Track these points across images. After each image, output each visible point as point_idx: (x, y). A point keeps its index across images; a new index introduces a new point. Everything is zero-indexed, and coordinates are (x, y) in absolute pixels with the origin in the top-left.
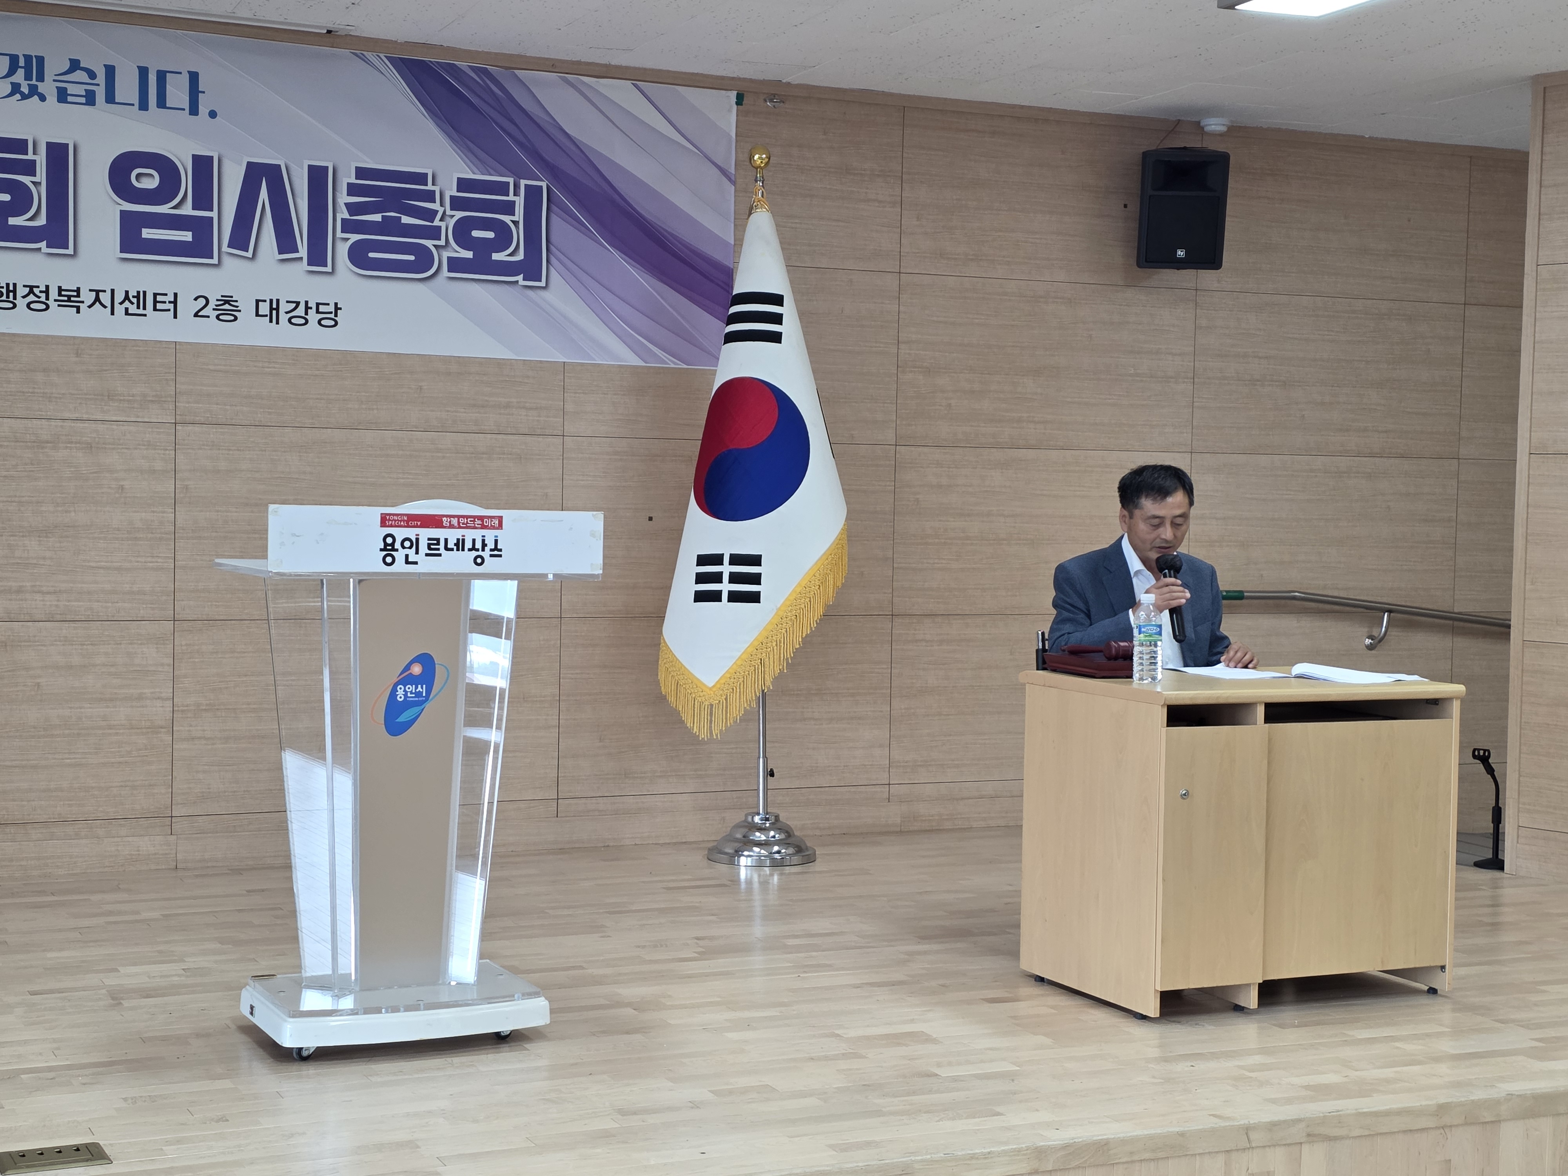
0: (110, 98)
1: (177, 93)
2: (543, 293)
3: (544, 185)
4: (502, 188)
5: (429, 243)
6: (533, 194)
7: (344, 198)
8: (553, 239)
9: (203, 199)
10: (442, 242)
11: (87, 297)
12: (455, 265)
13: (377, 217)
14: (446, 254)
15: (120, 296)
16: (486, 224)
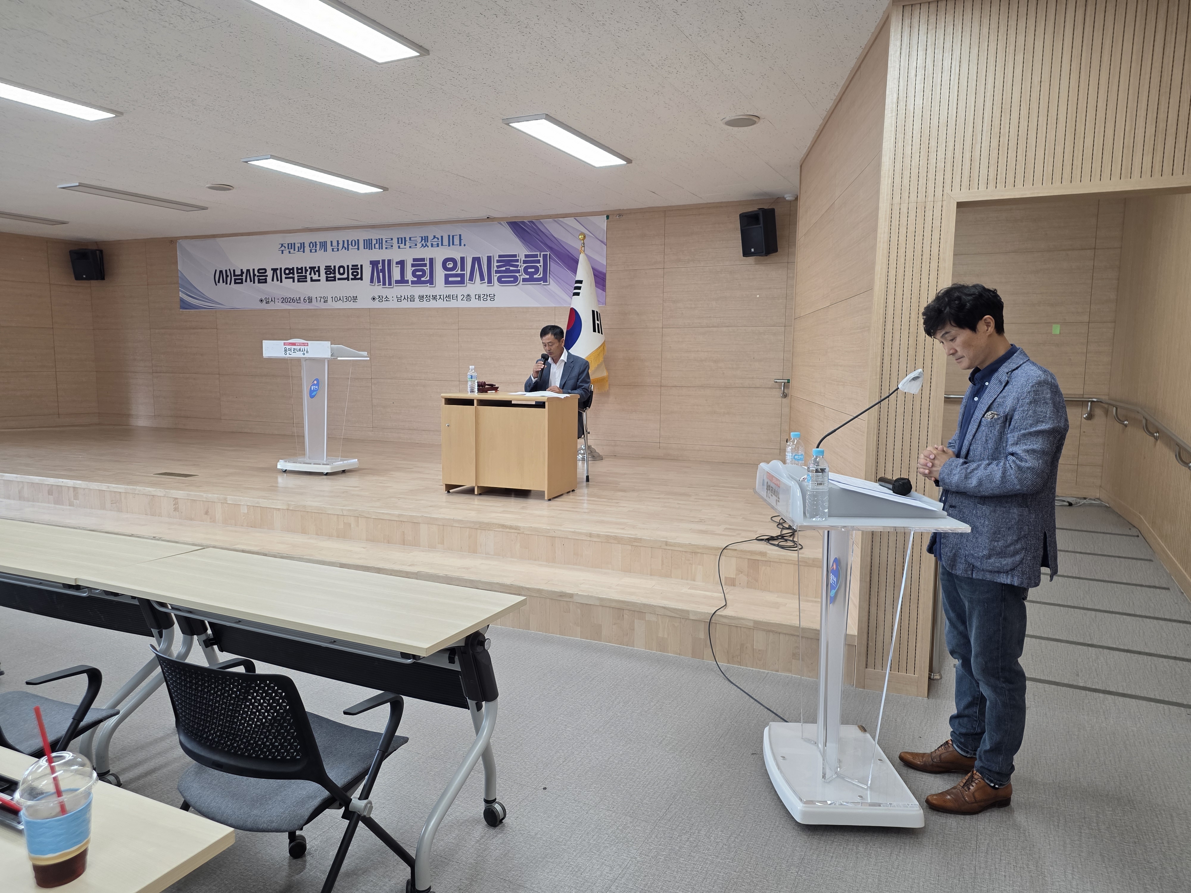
0: (442, 245)
1: (457, 241)
2: (548, 286)
3: (548, 253)
4: (536, 256)
5: (517, 274)
6: (545, 256)
7: (496, 264)
8: (551, 270)
9: (463, 269)
10: (521, 274)
11: (438, 297)
12: (524, 280)
13: (504, 269)
14: (522, 277)
15: (445, 297)
16: (532, 267)
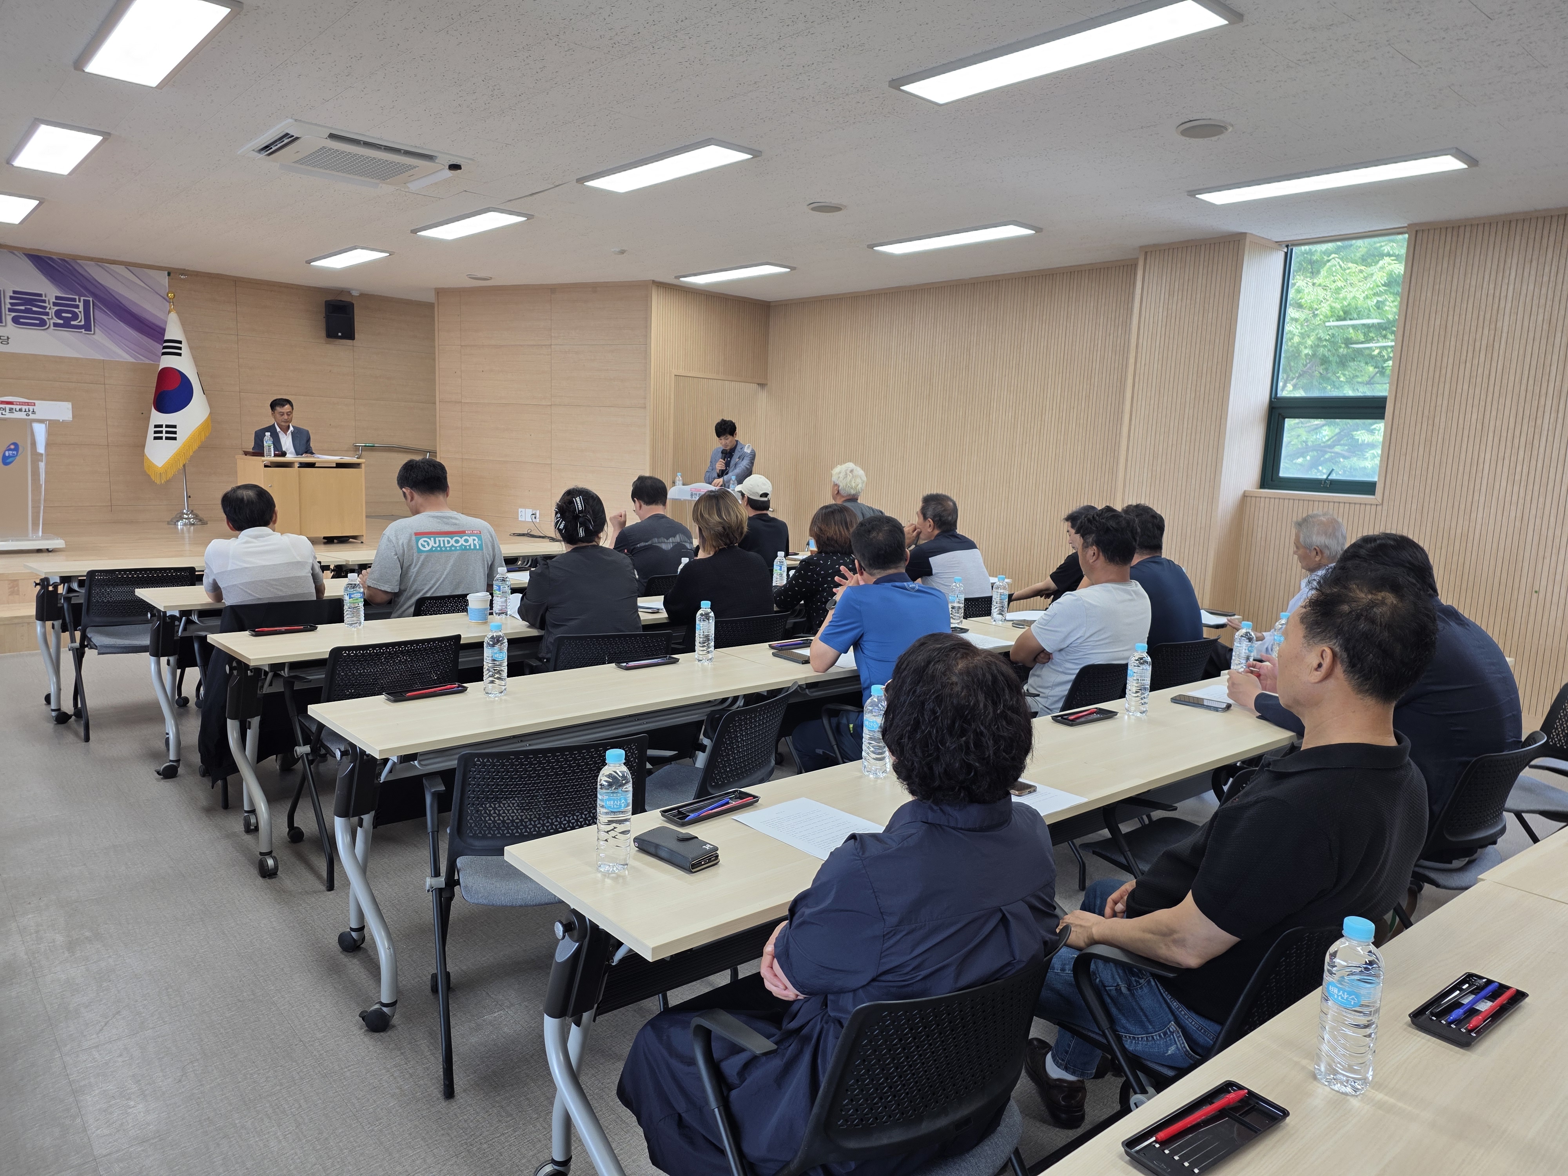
2: (94, 336)
3: (91, 299)
4: (74, 300)
6: (86, 303)
8: (96, 317)
10: (50, 317)
12: (55, 325)
13: (23, 308)
14: (52, 321)
16: (67, 312)
